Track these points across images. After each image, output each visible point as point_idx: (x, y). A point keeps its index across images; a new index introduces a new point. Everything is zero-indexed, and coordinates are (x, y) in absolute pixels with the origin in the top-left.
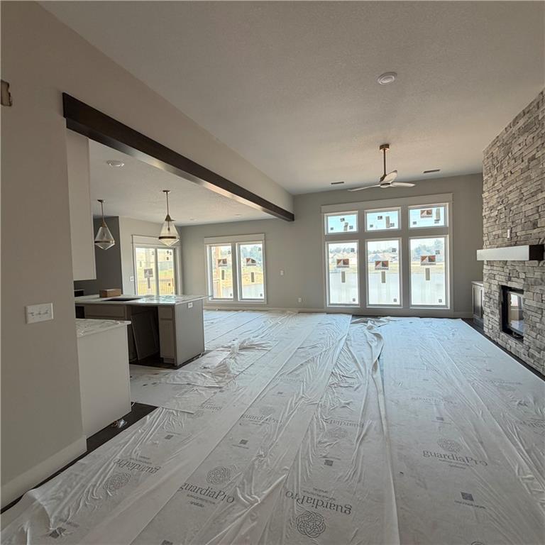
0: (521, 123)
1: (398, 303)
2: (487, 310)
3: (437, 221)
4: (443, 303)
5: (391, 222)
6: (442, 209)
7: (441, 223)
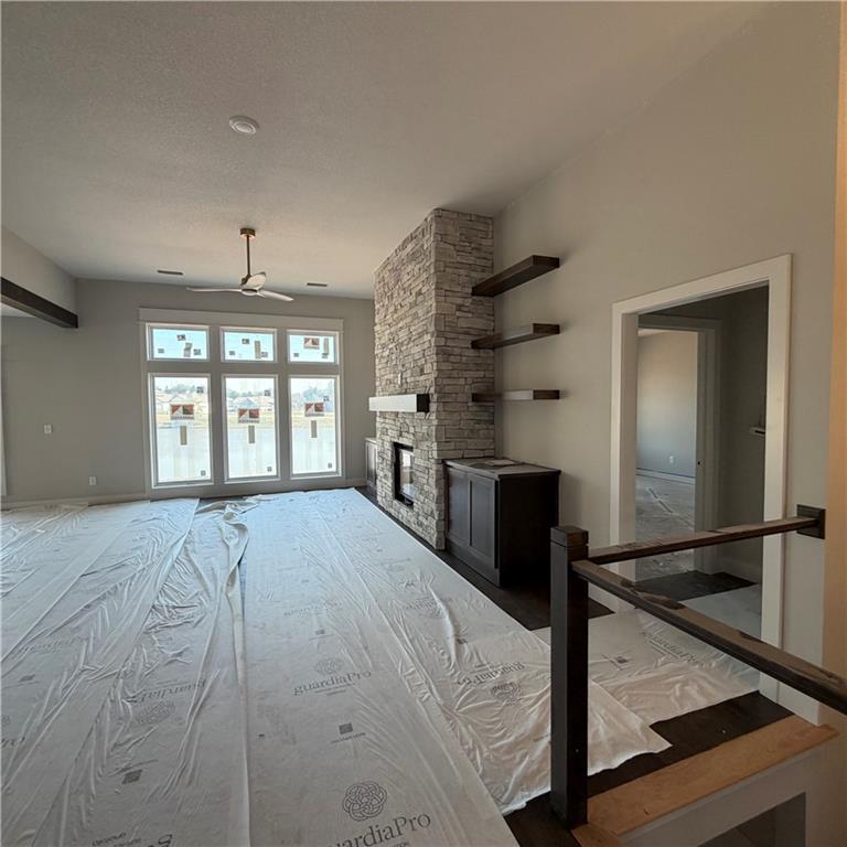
0: (410, 247)
1: (274, 473)
2: (380, 474)
3: (325, 355)
4: (334, 469)
5: (262, 350)
6: (331, 339)
7: (330, 359)
